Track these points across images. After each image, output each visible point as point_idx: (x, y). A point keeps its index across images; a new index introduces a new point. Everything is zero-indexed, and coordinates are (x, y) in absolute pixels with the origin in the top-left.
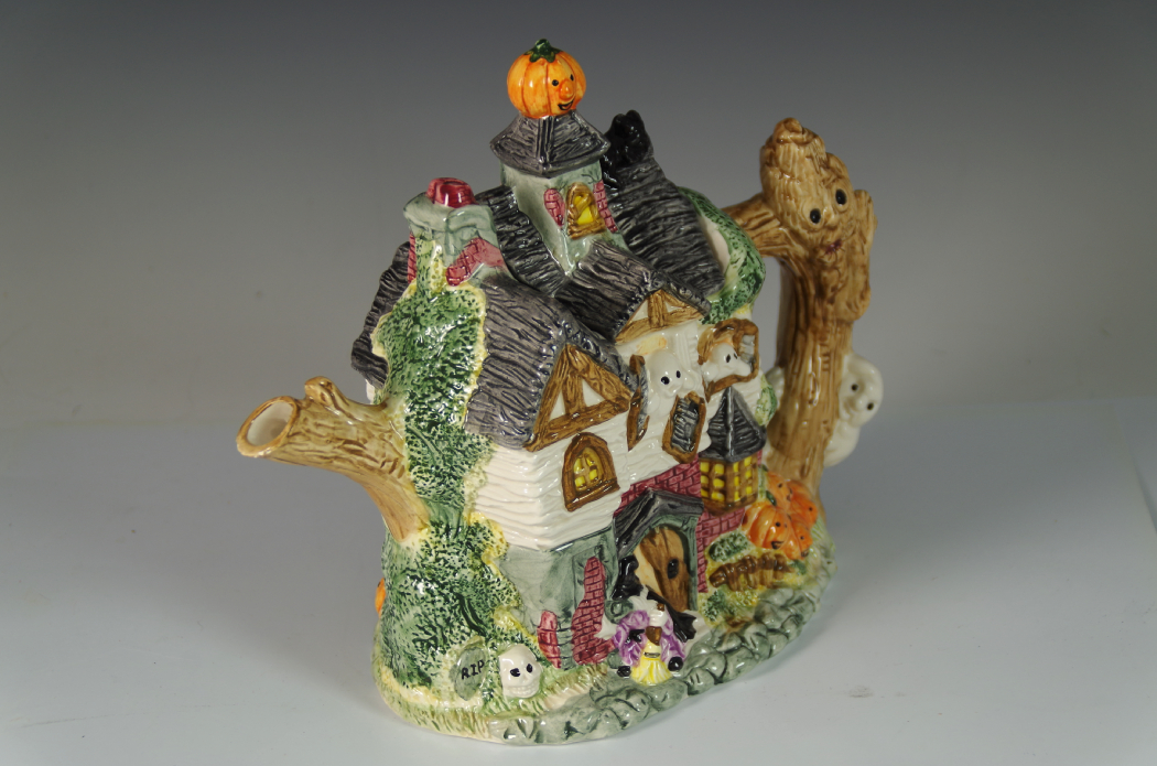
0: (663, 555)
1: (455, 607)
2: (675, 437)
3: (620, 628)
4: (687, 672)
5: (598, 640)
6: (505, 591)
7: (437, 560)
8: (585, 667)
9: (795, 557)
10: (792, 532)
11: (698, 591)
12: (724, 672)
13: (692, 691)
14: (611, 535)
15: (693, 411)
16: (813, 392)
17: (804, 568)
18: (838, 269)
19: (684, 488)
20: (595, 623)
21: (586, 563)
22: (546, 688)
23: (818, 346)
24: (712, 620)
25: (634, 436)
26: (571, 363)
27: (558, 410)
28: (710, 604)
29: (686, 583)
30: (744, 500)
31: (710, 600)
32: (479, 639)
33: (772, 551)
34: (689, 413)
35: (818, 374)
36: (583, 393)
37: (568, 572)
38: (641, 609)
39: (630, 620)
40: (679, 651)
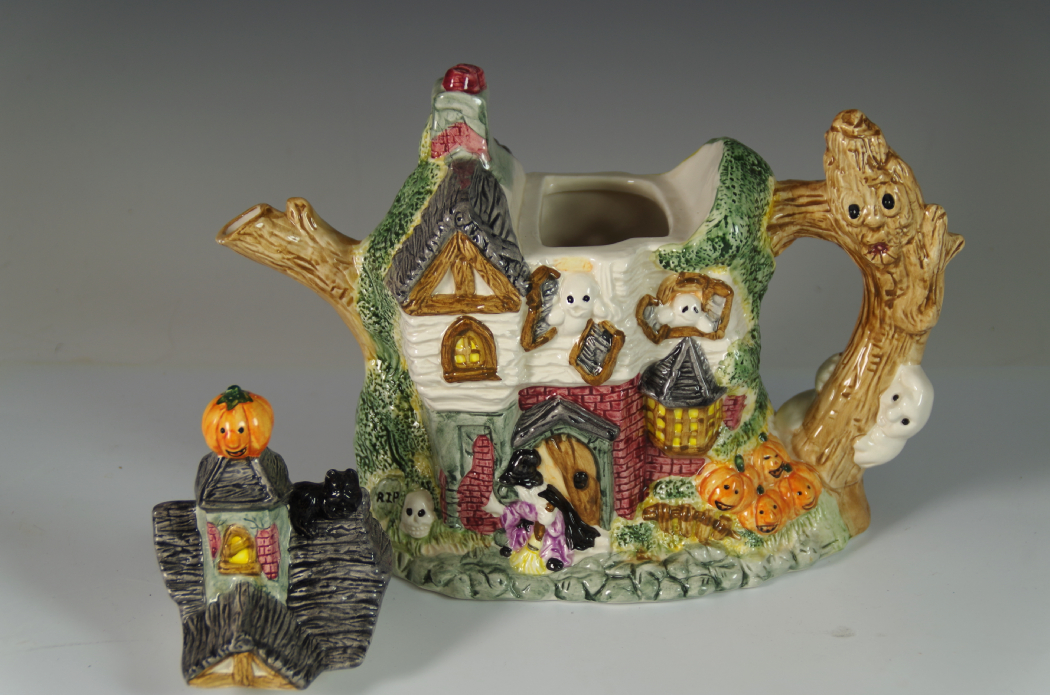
0: (569, 463)
1: (382, 437)
2: (582, 356)
3: (508, 512)
4: (563, 577)
5: (487, 514)
6: (421, 439)
7: (375, 390)
8: (470, 533)
9: (749, 527)
10: (754, 503)
11: (615, 514)
12: (599, 592)
13: (558, 594)
14: (499, 421)
15: (608, 340)
16: (850, 387)
17: (759, 542)
18: (892, 274)
19: (601, 410)
20: (482, 496)
21: (475, 438)
22: (433, 536)
23: (870, 345)
24: (620, 545)
25: (528, 339)
26: (459, 249)
27: (447, 288)
28: (627, 530)
29: (599, 500)
30: (684, 448)
31: (629, 527)
32: (400, 473)
33: (716, 509)
34: (600, 339)
35: (861, 371)
36: (473, 281)
37: (453, 439)
38: (529, 502)
39: (517, 507)
40: (562, 556)
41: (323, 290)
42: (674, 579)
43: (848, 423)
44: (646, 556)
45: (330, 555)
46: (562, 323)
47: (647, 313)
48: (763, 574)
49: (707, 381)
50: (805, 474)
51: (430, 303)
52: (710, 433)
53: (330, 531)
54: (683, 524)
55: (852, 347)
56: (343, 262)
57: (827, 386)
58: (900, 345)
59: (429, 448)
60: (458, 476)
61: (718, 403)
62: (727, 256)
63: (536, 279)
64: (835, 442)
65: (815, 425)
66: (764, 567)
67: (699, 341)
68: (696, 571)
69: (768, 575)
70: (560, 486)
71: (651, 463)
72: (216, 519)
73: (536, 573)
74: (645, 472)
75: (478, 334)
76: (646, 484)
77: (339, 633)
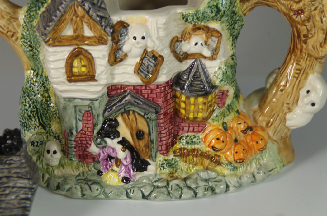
0: (134, 126)
1: (34, 111)
2: (141, 69)
3: (101, 152)
4: (130, 187)
5: (90, 153)
6: (54, 113)
7: (30, 87)
8: (81, 163)
9: (230, 160)
10: (233, 147)
11: (158, 153)
12: (149, 195)
13: (128, 196)
14: (96, 103)
15: (154, 60)
16: (284, 86)
17: (235, 168)
18: (306, 26)
19: (151, 97)
20: (87, 143)
21: (83, 112)
22: (61, 165)
23: (295, 64)
24: (161, 169)
25: (112, 59)
26: (75, 11)
27: (69, 32)
28: (165, 162)
29: (150, 146)
30: (195, 118)
31: (166, 160)
32: (43, 131)
33: (212, 151)
34: (151, 60)
35: (290, 78)
36: (83, 28)
37: (72, 113)
38: (113, 146)
39: (106, 149)
40: (130, 175)
41: (2, 33)
42: (189, 188)
43: (283, 105)
44: (175, 175)
46: (130, 51)
47: (176, 46)
48: (237, 185)
49: (207, 82)
50: (260, 132)
51: (60, 40)
52: (209, 110)
53: (6, 161)
54: (195, 159)
55: (285, 64)
56: (13, 18)
57: (272, 85)
58: (311, 64)
59: (59, 118)
60: (74, 132)
61: (213, 94)
62: (218, 16)
63: (116, 27)
64: (276, 115)
65: (265, 106)
66: (238, 182)
67: (204, 61)
68: (202, 184)
69: (240, 186)
70: (129, 138)
71: (178, 126)
73: (116, 184)
74: (174, 131)
75: (85, 57)
76: (175, 137)
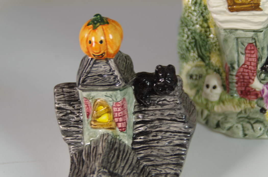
1: (192, 43)
3: (265, 88)
5: (252, 89)
6: (214, 44)
7: (188, 16)
8: (243, 99)
20: (250, 78)
21: (246, 45)
22: (221, 101)
32: (202, 63)
37: (233, 45)
45: (158, 116)
53: (158, 102)
59: (219, 50)
60: (236, 66)
72: (88, 95)
77: (163, 164)
